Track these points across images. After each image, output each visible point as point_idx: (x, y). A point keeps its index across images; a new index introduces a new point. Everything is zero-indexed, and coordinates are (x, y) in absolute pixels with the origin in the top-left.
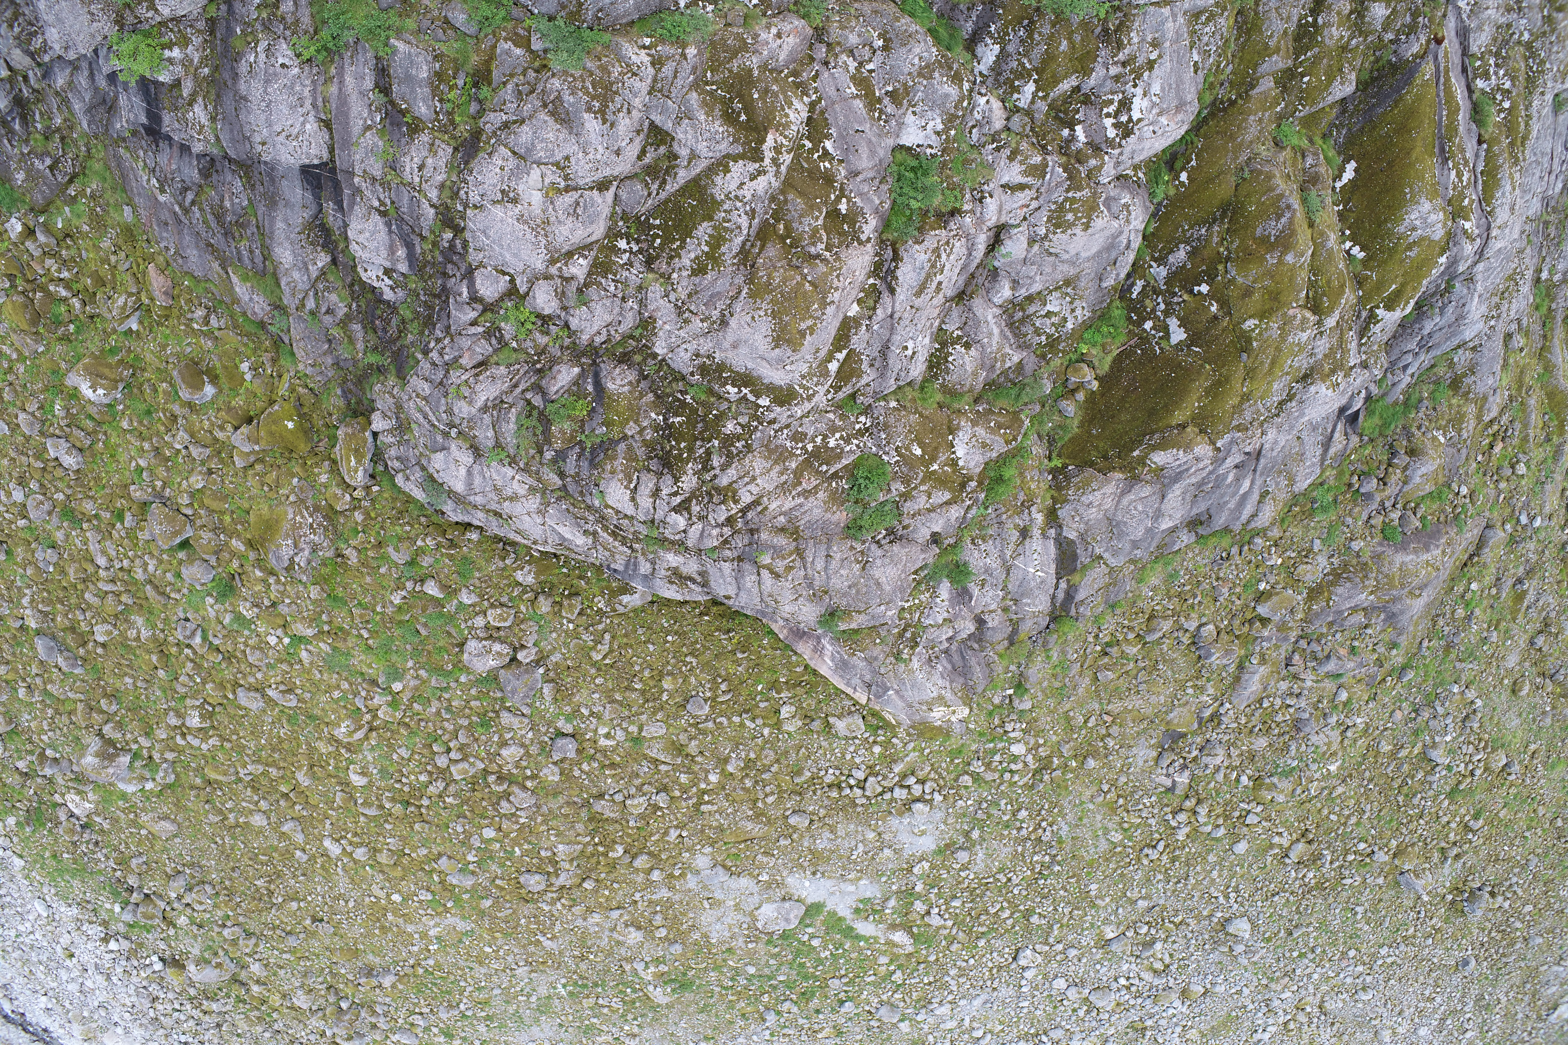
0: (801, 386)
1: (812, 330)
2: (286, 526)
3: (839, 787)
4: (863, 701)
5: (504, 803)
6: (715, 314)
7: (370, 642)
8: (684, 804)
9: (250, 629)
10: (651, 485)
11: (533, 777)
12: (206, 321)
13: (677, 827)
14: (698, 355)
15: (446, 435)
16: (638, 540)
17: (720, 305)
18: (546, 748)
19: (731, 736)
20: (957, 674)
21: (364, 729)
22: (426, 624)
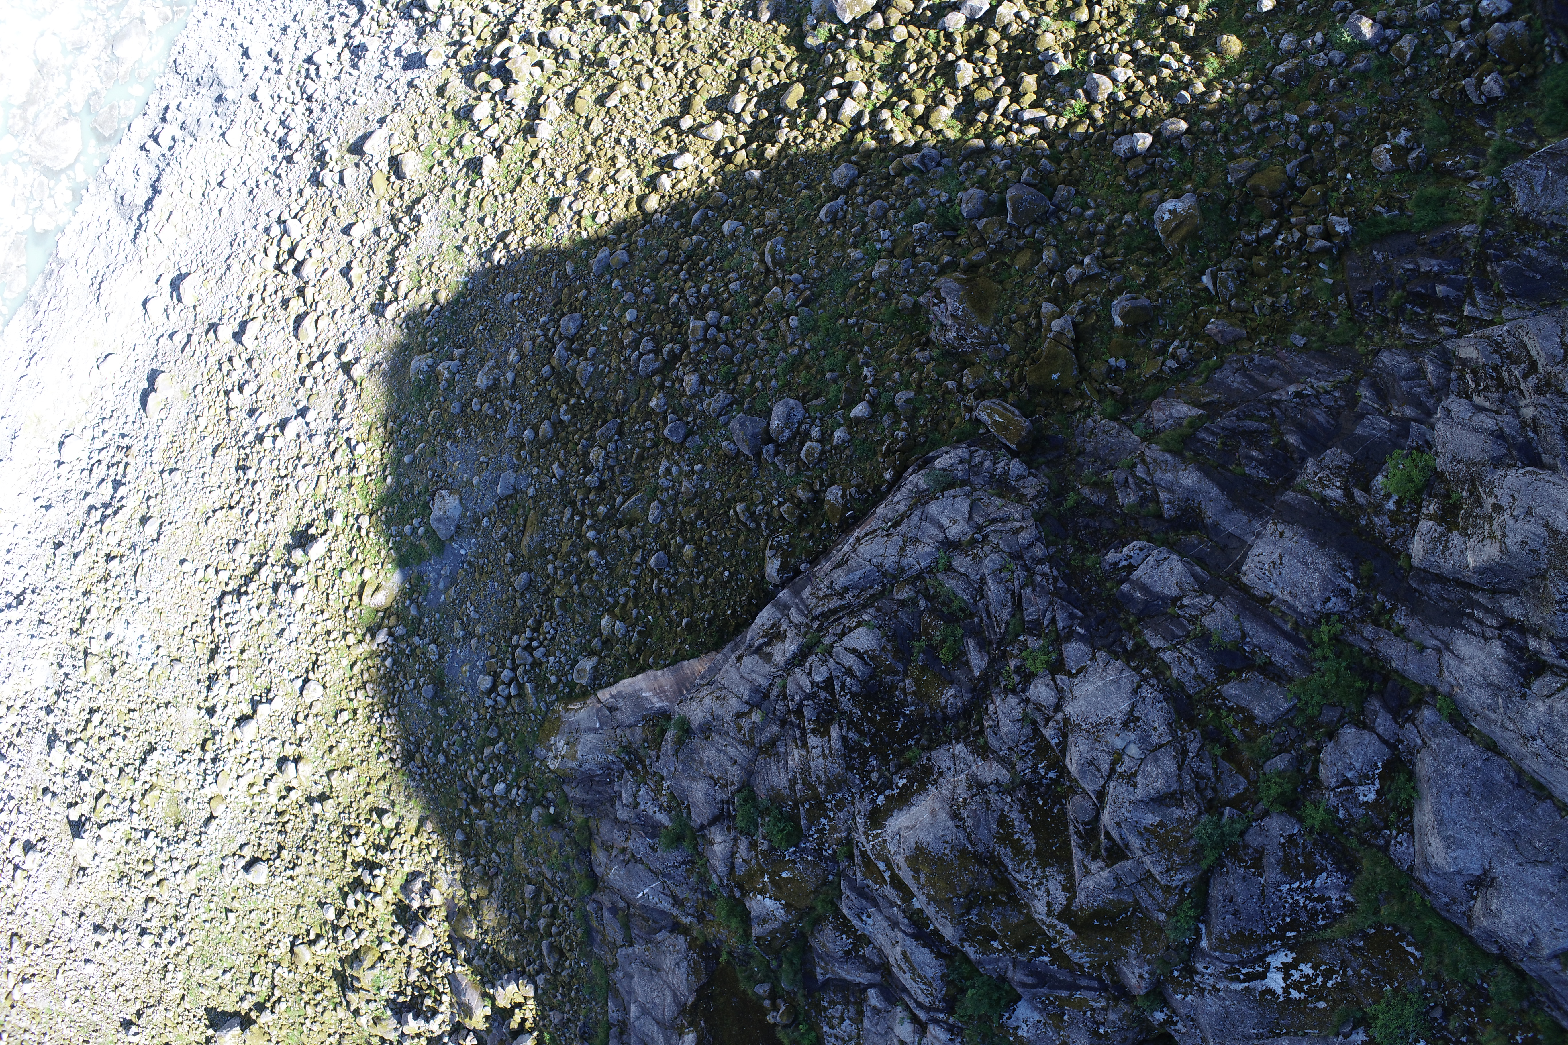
0: (878, 836)
1: (917, 879)
2: (975, 318)
3: (535, 630)
4: (600, 694)
5: (651, 345)
6: (964, 814)
7: (842, 320)
8: (579, 497)
9: (904, 219)
10: (859, 674)
11: (662, 386)
12: (1174, 356)
13: (563, 478)
14: (941, 774)
15: (979, 528)
16: (820, 628)
17: (969, 822)
18: (682, 413)
19: (620, 570)
20: (587, 780)
21: (770, 264)
22: (835, 381)
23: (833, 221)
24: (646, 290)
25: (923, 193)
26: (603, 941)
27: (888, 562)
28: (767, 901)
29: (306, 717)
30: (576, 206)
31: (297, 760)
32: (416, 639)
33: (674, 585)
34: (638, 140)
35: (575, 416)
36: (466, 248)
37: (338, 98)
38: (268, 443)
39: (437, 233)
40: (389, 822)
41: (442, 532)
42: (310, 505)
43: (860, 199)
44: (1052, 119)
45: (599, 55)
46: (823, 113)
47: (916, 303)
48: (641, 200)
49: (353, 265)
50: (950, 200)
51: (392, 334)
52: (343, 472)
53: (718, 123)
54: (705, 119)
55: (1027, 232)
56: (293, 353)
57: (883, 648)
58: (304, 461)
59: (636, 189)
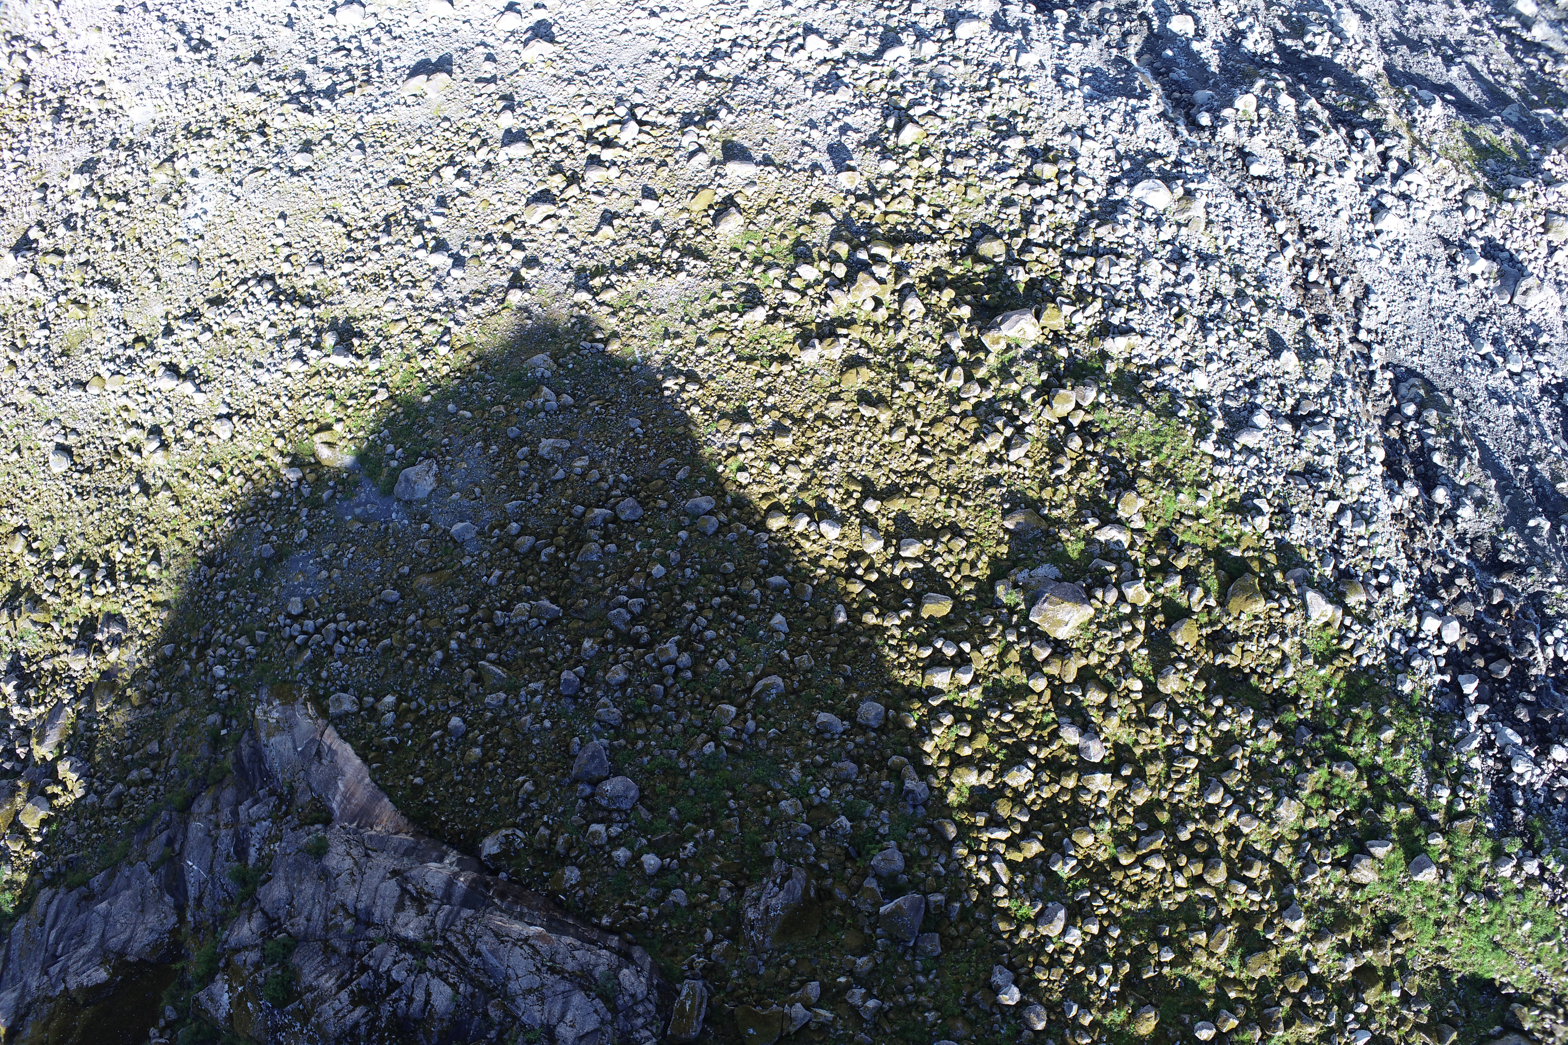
2: (774, 930)
3: (357, 632)
4: (329, 730)
5: (638, 609)
7: (729, 794)
8: (481, 613)
9: (847, 803)
10: (412, 1009)
11: (605, 643)
13: (491, 586)
16: (437, 948)
18: (588, 679)
19: (437, 690)
20: (258, 755)
21: (756, 690)
22: (670, 820)
23: (819, 732)
24: (688, 571)
25: (880, 807)
26: (145, 842)
27: (513, 987)
28: (226, 996)
29: (201, 434)
30: (746, 444)
31: (164, 446)
32: (305, 511)
33: (444, 753)
34: (836, 465)
35: (549, 565)
36: (668, 342)
37: (777, 92)
38: (417, 241)
39: (673, 299)
40: (152, 571)
41: (399, 488)
42: (376, 324)
43: (851, 745)
44: (1002, 892)
45: (909, 365)
46: (926, 653)
47: (771, 859)
48: (777, 508)
49: (617, 222)
50: (884, 837)
51: (561, 312)
52: (417, 343)
53: (881, 543)
54: (883, 522)
55: (879, 931)
56: (511, 210)
57: (441, 1020)
58: (414, 292)
59: (785, 496)
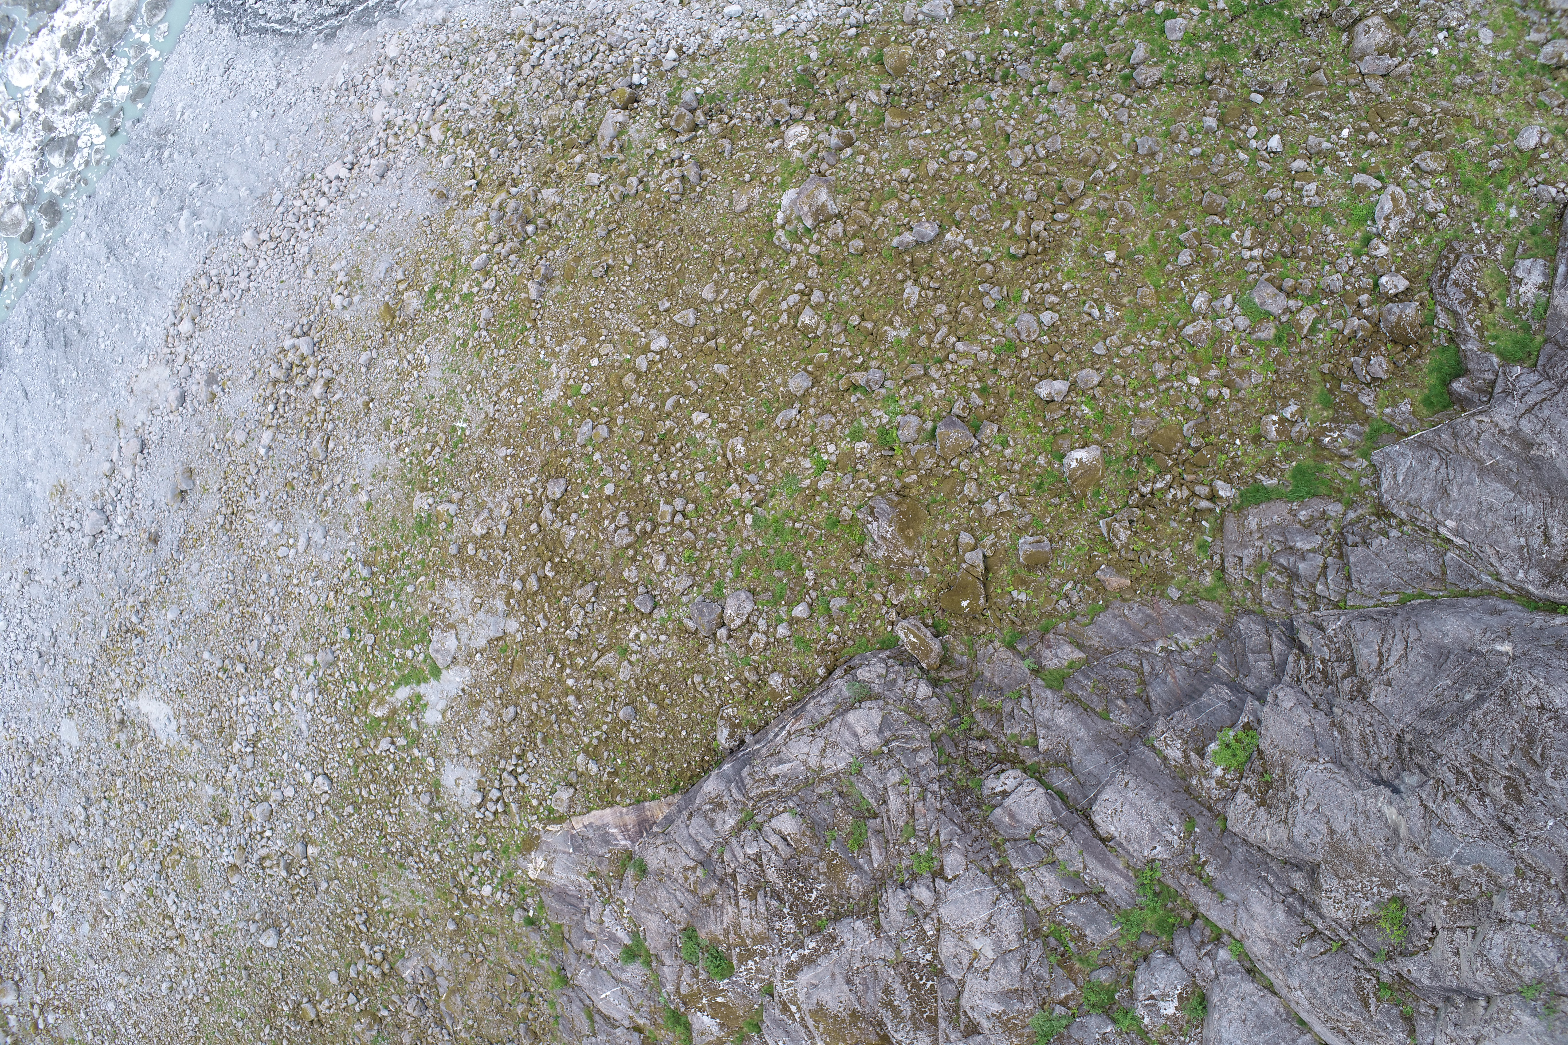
0: (791, 985)
1: (817, 1028)
2: (901, 542)
3: (519, 757)
4: (574, 822)
5: (625, 520)
6: (857, 980)
7: (791, 523)
8: (561, 647)
9: (848, 436)
10: (782, 852)
11: (633, 559)
12: (1068, 597)
13: (547, 628)
14: (842, 944)
15: (886, 742)
16: (754, 808)
17: (860, 989)
18: (650, 587)
19: (594, 715)
20: (560, 893)
21: (731, 461)
22: (781, 579)
23: (787, 428)
24: (623, 467)
25: (867, 413)
27: (813, 763)
28: (705, 1019)
29: (316, 806)
30: (564, 374)
31: (307, 842)
32: (415, 750)
33: (640, 736)
35: (557, 573)
36: (464, 396)
38: (282, 552)
39: (439, 376)
41: (440, 662)
42: (320, 617)
43: (812, 411)
44: (984, 354)
46: (785, 318)
47: (854, 517)
50: (890, 422)
51: (396, 467)
52: (350, 591)
53: (693, 312)
54: (680, 302)
55: (953, 463)
56: (305, 467)
57: (803, 833)
58: (315, 574)
59: (617, 365)
